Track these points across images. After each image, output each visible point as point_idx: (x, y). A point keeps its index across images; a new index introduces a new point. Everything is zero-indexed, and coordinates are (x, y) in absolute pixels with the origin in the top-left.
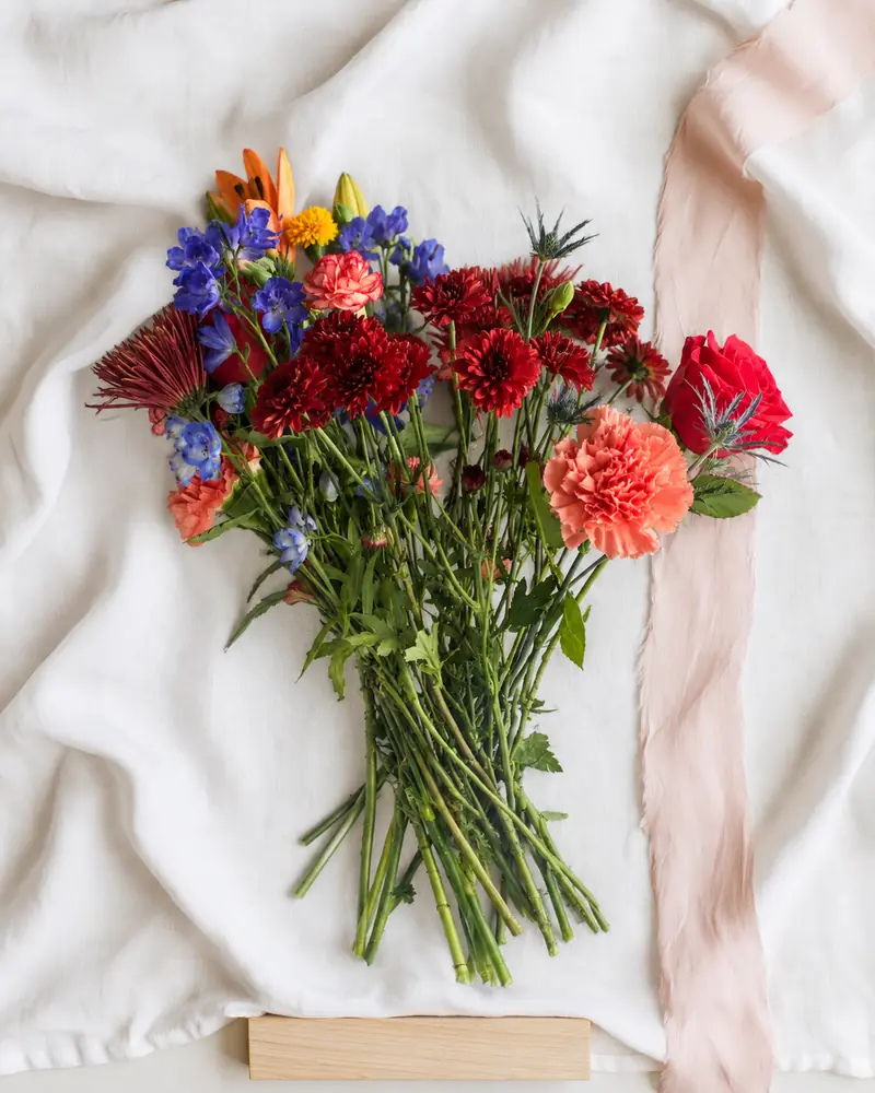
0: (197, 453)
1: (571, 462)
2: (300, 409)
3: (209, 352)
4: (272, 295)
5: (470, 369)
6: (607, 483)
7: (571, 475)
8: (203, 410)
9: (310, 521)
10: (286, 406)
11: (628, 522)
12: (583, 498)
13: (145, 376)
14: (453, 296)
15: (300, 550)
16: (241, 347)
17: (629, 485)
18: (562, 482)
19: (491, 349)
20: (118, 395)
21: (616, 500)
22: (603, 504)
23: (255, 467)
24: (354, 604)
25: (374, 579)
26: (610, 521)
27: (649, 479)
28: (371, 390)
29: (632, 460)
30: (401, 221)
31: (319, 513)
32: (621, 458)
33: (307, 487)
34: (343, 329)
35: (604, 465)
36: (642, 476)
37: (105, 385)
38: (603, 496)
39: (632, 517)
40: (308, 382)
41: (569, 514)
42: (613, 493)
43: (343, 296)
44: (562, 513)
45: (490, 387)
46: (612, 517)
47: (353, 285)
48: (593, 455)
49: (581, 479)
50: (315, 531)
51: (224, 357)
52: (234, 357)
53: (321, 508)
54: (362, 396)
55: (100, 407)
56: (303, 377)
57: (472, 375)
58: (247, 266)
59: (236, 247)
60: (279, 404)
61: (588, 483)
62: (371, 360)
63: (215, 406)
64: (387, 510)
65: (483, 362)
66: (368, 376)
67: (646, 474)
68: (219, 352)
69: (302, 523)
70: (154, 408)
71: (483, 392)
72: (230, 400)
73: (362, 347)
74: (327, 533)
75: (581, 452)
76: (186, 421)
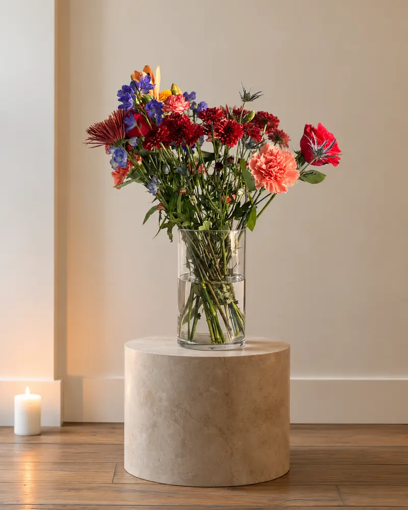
0: (119, 159)
1: (258, 160)
2: (160, 141)
3: (126, 126)
4: (152, 105)
5: (220, 131)
6: (271, 167)
7: (258, 164)
8: (123, 145)
9: (159, 181)
10: (155, 140)
11: (277, 181)
12: (263, 172)
13: (103, 133)
14: (212, 114)
15: (155, 190)
16: (138, 124)
17: (278, 168)
18: (255, 166)
19: (227, 126)
20: (95, 140)
21: (274, 172)
22: (269, 174)
23: (140, 163)
24: (174, 209)
25: (182, 200)
26: (272, 179)
27: (285, 167)
28: (184, 136)
29: (279, 160)
30: (194, 96)
31: (162, 178)
32: (275, 159)
33: (158, 169)
34: (176, 117)
35: (271, 161)
36: (282, 166)
37: (91, 136)
38: (269, 171)
39: (279, 179)
40: (163, 132)
41: (257, 177)
42: (273, 170)
43: (176, 107)
44: (255, 176)
45: (227, 137)
46: (272, 178)
47: (180, 104)
48: (266, 158)
49: (261, 165)
50: (160, 184)
51: (132, 127)
52: (136, 128)
53: (163, 176)
54: (181, 138)
55: (87, 143)
56: (161, 131)
57: (221, 133)
58: (143, 96)
59: (140, 89)
60: (152, 139)
61: (264, 166)
62: (185, 127)
63: (127, 144)
64: (187, 178)
65: (224, 129)
66: (183, 131)
67: (284, 165)
68: (129, 126)
69: (156, 181)
70: (107, 144)
71: (225, 138)
72: (133, 142)
73: (182, 122)
74: (165, 184)
75: (262, 157)
76: (116, 148)
